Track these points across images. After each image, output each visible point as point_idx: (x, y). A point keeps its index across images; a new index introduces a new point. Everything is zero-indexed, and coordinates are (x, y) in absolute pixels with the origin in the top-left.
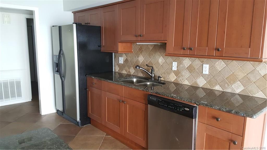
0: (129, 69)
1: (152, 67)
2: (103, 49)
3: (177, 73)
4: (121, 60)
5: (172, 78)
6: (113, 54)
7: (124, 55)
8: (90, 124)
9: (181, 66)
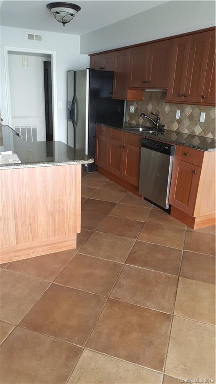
0: (139, 118)
1: (158, 116)
2: (114, 97)
3: (180, 122)
4: (132, 109)
5: (175, 127)
6: (125, 102)
7: (135, 103)
8: (97, 171)
9: (184, 114)
